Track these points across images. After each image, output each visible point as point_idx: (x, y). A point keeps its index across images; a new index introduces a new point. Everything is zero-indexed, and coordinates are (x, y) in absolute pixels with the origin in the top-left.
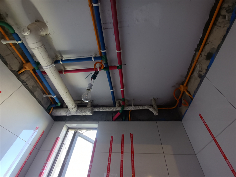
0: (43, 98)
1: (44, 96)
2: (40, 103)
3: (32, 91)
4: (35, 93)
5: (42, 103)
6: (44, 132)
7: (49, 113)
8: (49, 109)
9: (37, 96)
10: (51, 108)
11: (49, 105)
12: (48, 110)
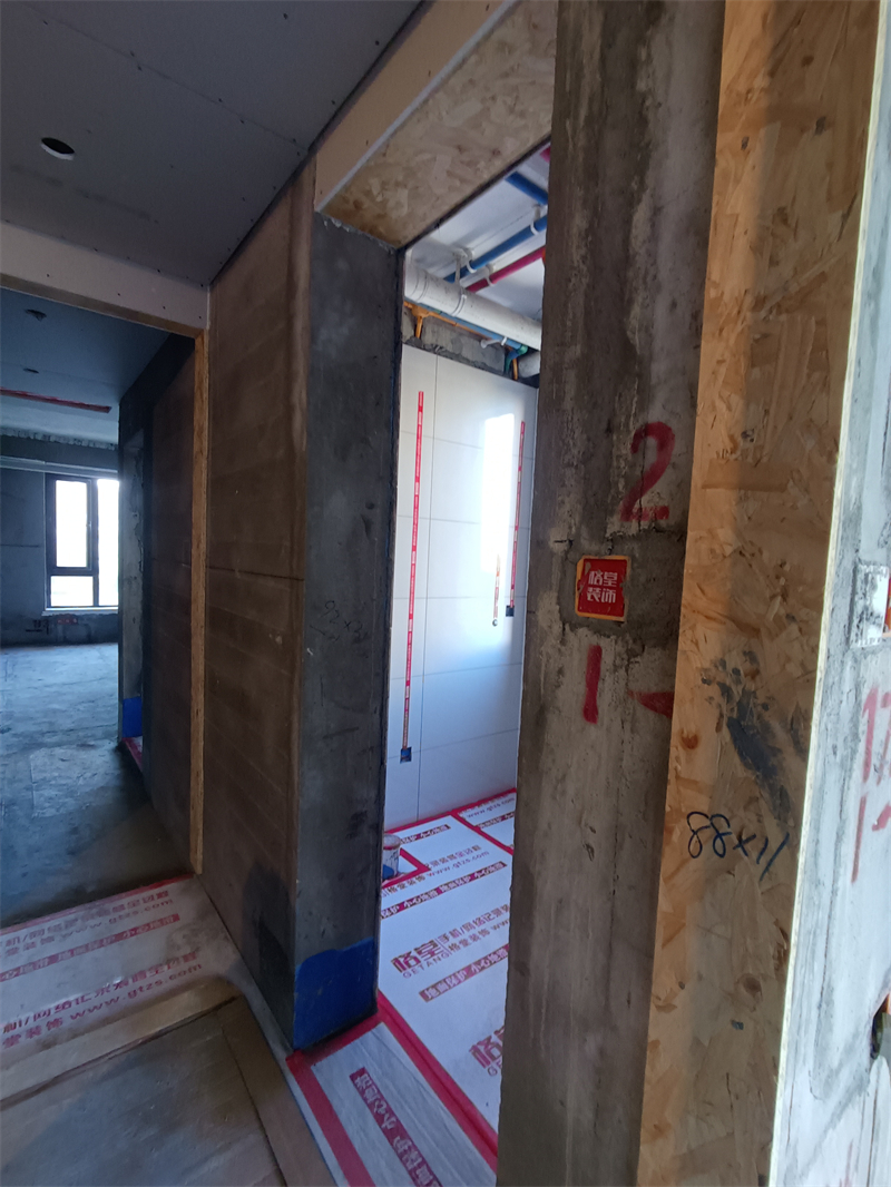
0: (483, 353)
1: (484, 346)
2: (483, 367)
3: (457, 353)
4: (466, 353)
5: (488, 363)
6: (523, 423)
7: (513, 379)
8: (508, 367)
9: (470, 358)
10: (512, 362)
11: (503, 356)
12: (509, 372)
